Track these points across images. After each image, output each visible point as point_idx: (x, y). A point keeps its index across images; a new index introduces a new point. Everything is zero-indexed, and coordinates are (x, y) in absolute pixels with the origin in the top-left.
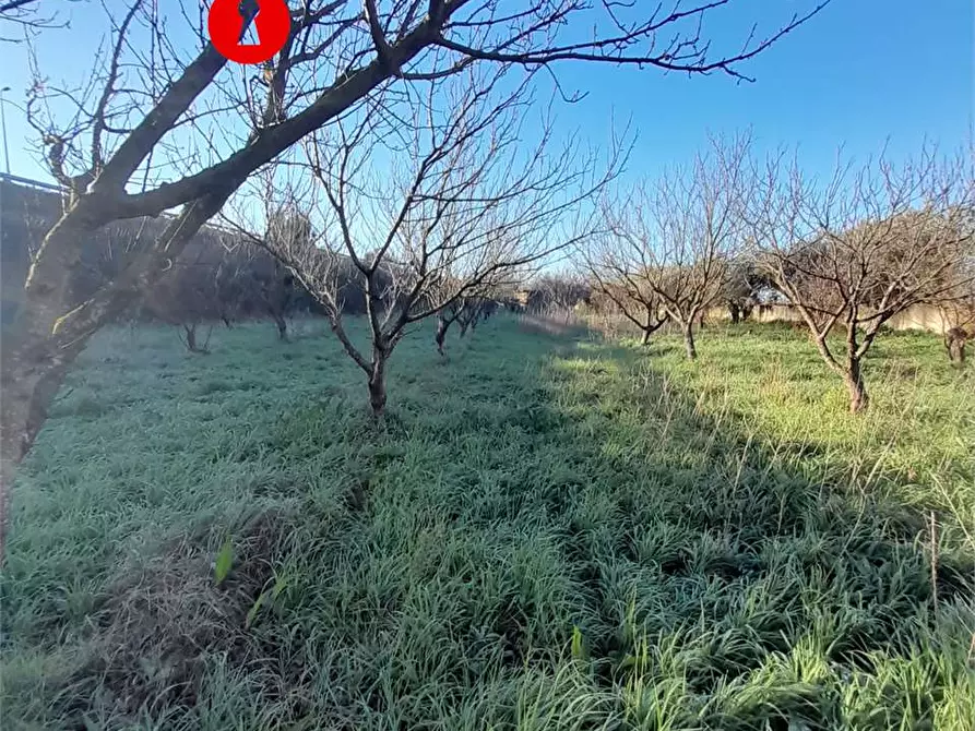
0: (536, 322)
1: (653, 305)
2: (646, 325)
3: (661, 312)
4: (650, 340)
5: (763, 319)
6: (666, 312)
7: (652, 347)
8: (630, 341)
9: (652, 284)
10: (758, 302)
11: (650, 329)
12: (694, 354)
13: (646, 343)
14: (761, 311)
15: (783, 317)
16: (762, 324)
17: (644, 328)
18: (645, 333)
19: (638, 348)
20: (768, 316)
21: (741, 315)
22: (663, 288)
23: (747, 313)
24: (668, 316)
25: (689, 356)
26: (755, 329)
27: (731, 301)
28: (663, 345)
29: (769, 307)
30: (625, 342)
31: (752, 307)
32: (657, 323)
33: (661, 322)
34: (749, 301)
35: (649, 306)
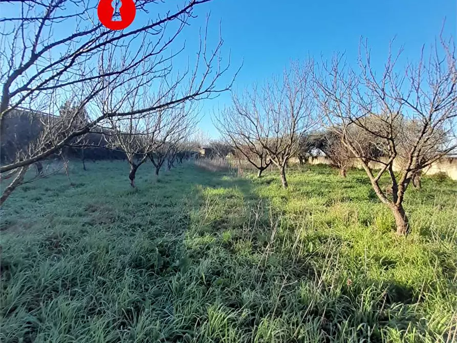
0: (204, 165)
1: (264, 156)
2: (260, 167)
3: (268, 159)
4: (262, 174)
5: (313, 163)
6: (270, 160)
7: (263, 179)
8: (252, 175)
9: (263, 145)
10: (311, 155)
11: (262, 169)
12: (286, 185)
13: (260, 177)
14: (313, 159)
15: (323, 162)
16: (313, 165)
17: (259, 168)
18: (259, 171)
19: (256, 180)
20: (316, 162)
21: (304, 161)
22: (268, 146)
23: (307, 160)
24: (271, 162)
25: (284, 185)
26: (312, 168)
27: (299, 154)
28: (269, 178)
29: (316, 157)
30: (249, 176)
31: (308, 157)
32: (266, 166)
33: (268, 165)
34: (308, 154)
35: (261, 157)
